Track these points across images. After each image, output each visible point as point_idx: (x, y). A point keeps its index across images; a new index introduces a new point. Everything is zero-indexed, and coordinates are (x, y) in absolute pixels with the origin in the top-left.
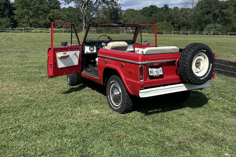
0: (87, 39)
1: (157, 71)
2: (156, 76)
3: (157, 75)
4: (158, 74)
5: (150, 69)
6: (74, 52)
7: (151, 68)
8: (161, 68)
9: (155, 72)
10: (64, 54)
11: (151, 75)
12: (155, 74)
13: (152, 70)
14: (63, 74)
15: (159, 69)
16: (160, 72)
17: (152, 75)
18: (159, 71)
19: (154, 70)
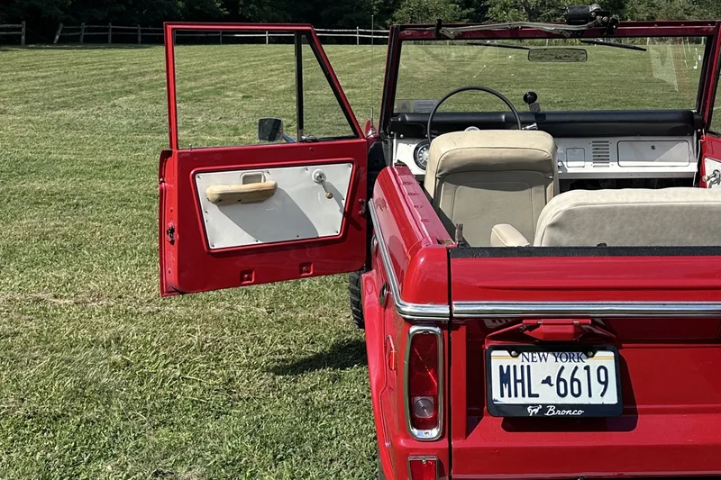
0: (404, 107)
1: (566, 376)
2: (551, 412)
3: (559, 407)
4: (570, 400)
5: (500, 359)
6: (315, 171)
7: (517, 350)
8: (605, 359)
9: (548, 381)
10: (246, 180)
11: (506, 400)
12: (548, 396)
13: (519, 361)
14: (243, 280)
15: (588, 362)
16: (597, 388)
17: (520, 400)
18: (582, 375)
19: (544, 366)
